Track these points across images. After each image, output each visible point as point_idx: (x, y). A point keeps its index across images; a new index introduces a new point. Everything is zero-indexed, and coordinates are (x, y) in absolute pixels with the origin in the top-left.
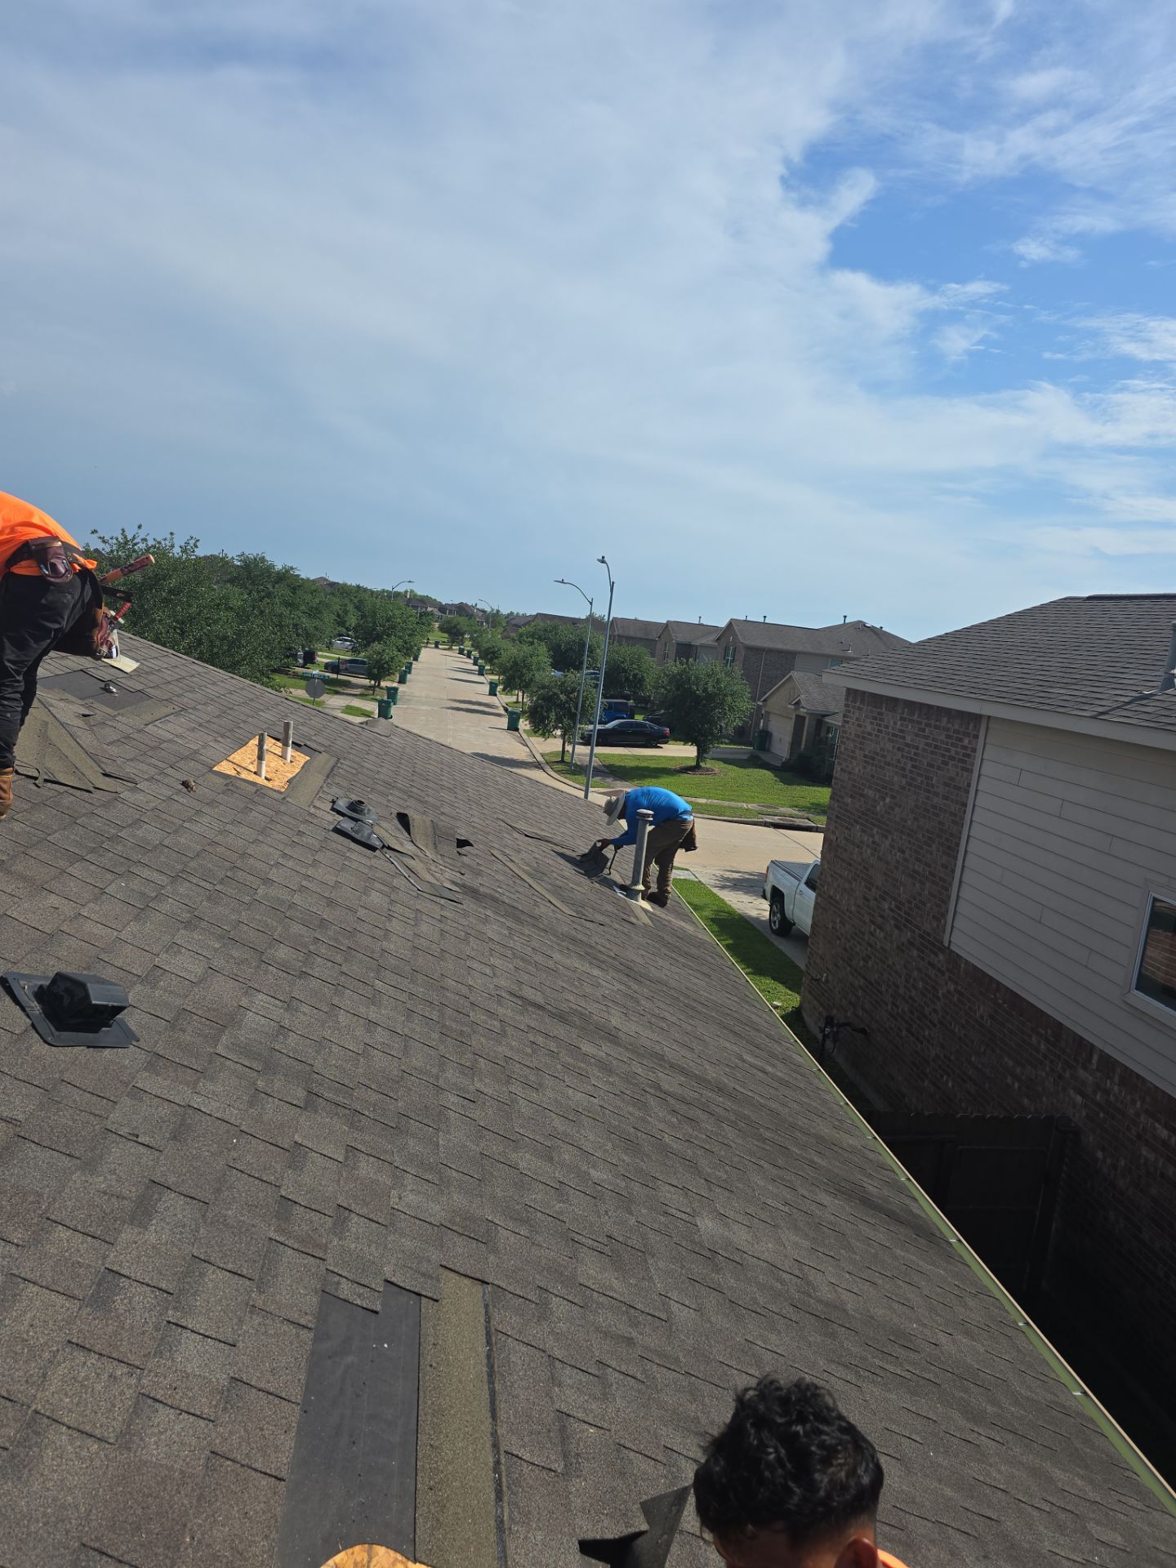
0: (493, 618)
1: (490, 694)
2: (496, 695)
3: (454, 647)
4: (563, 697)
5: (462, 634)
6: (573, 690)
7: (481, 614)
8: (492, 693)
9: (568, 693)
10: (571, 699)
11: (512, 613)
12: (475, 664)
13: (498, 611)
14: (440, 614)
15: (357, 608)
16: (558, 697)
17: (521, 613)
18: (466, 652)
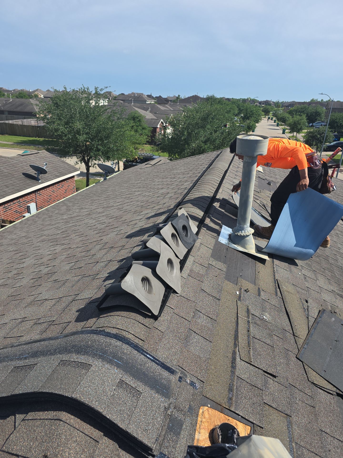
0: (277, 105)
1: (283, 134)
2: (284, 134)
3: (266, 117)
4: (319, 136)
5: (269, 112)
6: (323, 133)
7: (273, 103)
8: (284, 133)
9: (320, 135)
10: (322, 137)
11: (283, 102)
12: (275, 122)
13: (278, 101)
14: (259, 105)
15: (238, 107)
16: (317, 136)
17: (286, 101)
18: (271, 118)
